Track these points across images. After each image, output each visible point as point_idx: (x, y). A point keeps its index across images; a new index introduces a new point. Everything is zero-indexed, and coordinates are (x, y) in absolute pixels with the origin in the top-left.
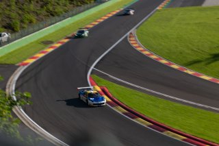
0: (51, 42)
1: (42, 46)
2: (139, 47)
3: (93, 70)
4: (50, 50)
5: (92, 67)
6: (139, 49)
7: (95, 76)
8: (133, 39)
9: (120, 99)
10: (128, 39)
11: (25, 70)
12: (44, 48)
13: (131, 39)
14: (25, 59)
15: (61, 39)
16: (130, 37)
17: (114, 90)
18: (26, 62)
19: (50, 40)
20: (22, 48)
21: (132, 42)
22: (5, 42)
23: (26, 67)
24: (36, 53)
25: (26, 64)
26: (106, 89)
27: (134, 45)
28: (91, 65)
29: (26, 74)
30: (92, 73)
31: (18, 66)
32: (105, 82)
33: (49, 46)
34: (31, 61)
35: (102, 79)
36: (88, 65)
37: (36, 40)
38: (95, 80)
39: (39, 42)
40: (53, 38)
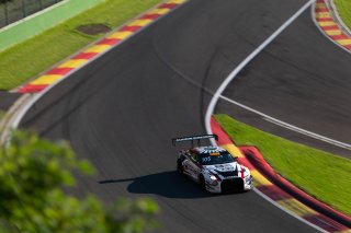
0: (105, 28)
1: (80, 38)
2: (343, 36)
3: (220, 100)
4: (103, 49)
5: (218, 95)
6: (342, 43)
7: (227, 119)
8: (327, 15)
9: (297, 179)
10: (314, 15)
11: (34, 106)
12: (84, 45)
13: (322, 15)
14: (36, 76)
15: (133, 16)
16: (317, 10)
18: (36, 82)
19: (101, 21)
20: (26, 43)
21: (322, 24)
23: (37, 96)
24: (64, 57)
25: (38, 89)
26: (255, 151)
27: (330, 33)
28: (215, 91)
30: (216, 110)
31: (18, 95)
32: (252, 135)
33: (101, 37)
34: (52, 80)
35: (243, 126)
36: (206, 89)
37: (62, 22)
38: (228, 129)
39: (72, 28)
40: (109, 17)
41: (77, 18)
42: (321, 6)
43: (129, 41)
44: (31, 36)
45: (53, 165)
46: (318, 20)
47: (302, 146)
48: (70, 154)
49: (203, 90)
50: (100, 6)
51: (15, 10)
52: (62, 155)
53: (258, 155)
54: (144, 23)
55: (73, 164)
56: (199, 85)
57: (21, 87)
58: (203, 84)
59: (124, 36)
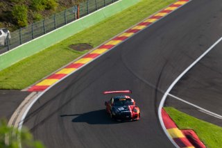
0: (89, 46)
1: (71, 53)
3: (168, 97)
4: (87, 61)
5: (167, 93)
7: (173, 110)
11: (38, 100)
12: (74, 58)
14: (41, 80)
15: (108, 38)
18: (40, 84)
19: (86, 41)
20: (34, 57)
23: (41, 94)
24: (60, 67)
25: (42, 89)
26: (193, 133)
28: (166, 91)
29: (42, 108)
30: (165, 104)
31: (28, 93)
32: (191, 122)
33: (86, 52)
34: (52, 83)
35: (185, 115)
36: (158, 89)
37: (59, 42)
38: (174, 118)
39: (65, 46)
40: (91, 38)
41: (69, 39)
44: (37, 52)
49: (156, 90)
50: (85, 31)
51: (27, 33)
53: (195, 136)
54: (117, 43)
56: (154, 87)
57: (30, 87)
58: (157, 86)
59: (102, 52)
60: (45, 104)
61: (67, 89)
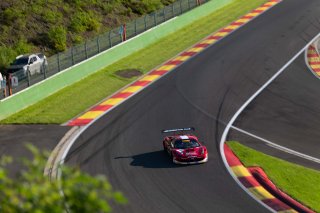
0: (138, 73)
1: (117, 81)
3: (231, 130)
4: (136, 89)
5: (229, 125)
7: (236, 145)
8: (317, 59)
9: (295, 193)
10: (306, 59)
11: (81, 136)
12: (121, 87)
13: (313, 59)
14: (83, 112)
15: (161, 62)
16: (309, 56)
17: (280, 173)
18: (83, 117)
19: (134, 67)
20: (74, 86)
21: (313, 67)
22: (36, 75)
23: (84, 128)
24: (105, 97)
25: (85, 122)
26: (260, 170)
28: (228, 123)
29: (85, 144)
30: (228, 138)
31: (68, 128)
32: (258, 158)
33: (134, 80)
34: (96, 115)
35: (250, 150)
36: (220, 120)
37: (103, 68)
38: (238, 154)
39: (110, 73)
40: (141, 63)
41: (115, 64)
42: (312, 52)
43: (157, 83)
44: (79, 80)
45: (93, 195)
46: (310, 63)
47: (298, 166)
48: (107, 186)
49: (217, 122)
50: (133, 55)
51: (66, 59)
52: (100, 186)
53: (263, 175)
54: (170, 68)
55: (109, 195)
56: (215, 118)
57: (71, 121)
58: (218, 117)
59: (153, 78)
60: (89, 141)
61: (114, 122)
